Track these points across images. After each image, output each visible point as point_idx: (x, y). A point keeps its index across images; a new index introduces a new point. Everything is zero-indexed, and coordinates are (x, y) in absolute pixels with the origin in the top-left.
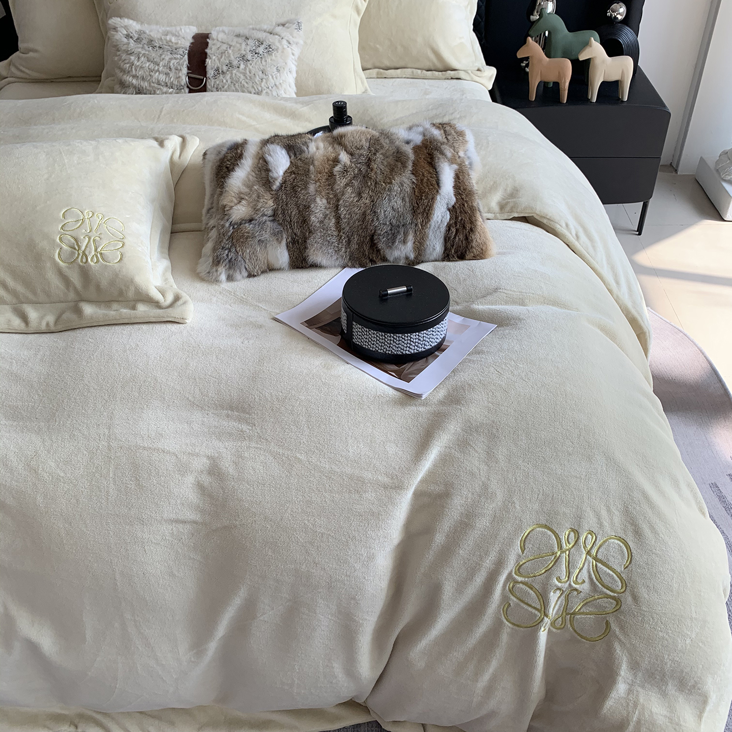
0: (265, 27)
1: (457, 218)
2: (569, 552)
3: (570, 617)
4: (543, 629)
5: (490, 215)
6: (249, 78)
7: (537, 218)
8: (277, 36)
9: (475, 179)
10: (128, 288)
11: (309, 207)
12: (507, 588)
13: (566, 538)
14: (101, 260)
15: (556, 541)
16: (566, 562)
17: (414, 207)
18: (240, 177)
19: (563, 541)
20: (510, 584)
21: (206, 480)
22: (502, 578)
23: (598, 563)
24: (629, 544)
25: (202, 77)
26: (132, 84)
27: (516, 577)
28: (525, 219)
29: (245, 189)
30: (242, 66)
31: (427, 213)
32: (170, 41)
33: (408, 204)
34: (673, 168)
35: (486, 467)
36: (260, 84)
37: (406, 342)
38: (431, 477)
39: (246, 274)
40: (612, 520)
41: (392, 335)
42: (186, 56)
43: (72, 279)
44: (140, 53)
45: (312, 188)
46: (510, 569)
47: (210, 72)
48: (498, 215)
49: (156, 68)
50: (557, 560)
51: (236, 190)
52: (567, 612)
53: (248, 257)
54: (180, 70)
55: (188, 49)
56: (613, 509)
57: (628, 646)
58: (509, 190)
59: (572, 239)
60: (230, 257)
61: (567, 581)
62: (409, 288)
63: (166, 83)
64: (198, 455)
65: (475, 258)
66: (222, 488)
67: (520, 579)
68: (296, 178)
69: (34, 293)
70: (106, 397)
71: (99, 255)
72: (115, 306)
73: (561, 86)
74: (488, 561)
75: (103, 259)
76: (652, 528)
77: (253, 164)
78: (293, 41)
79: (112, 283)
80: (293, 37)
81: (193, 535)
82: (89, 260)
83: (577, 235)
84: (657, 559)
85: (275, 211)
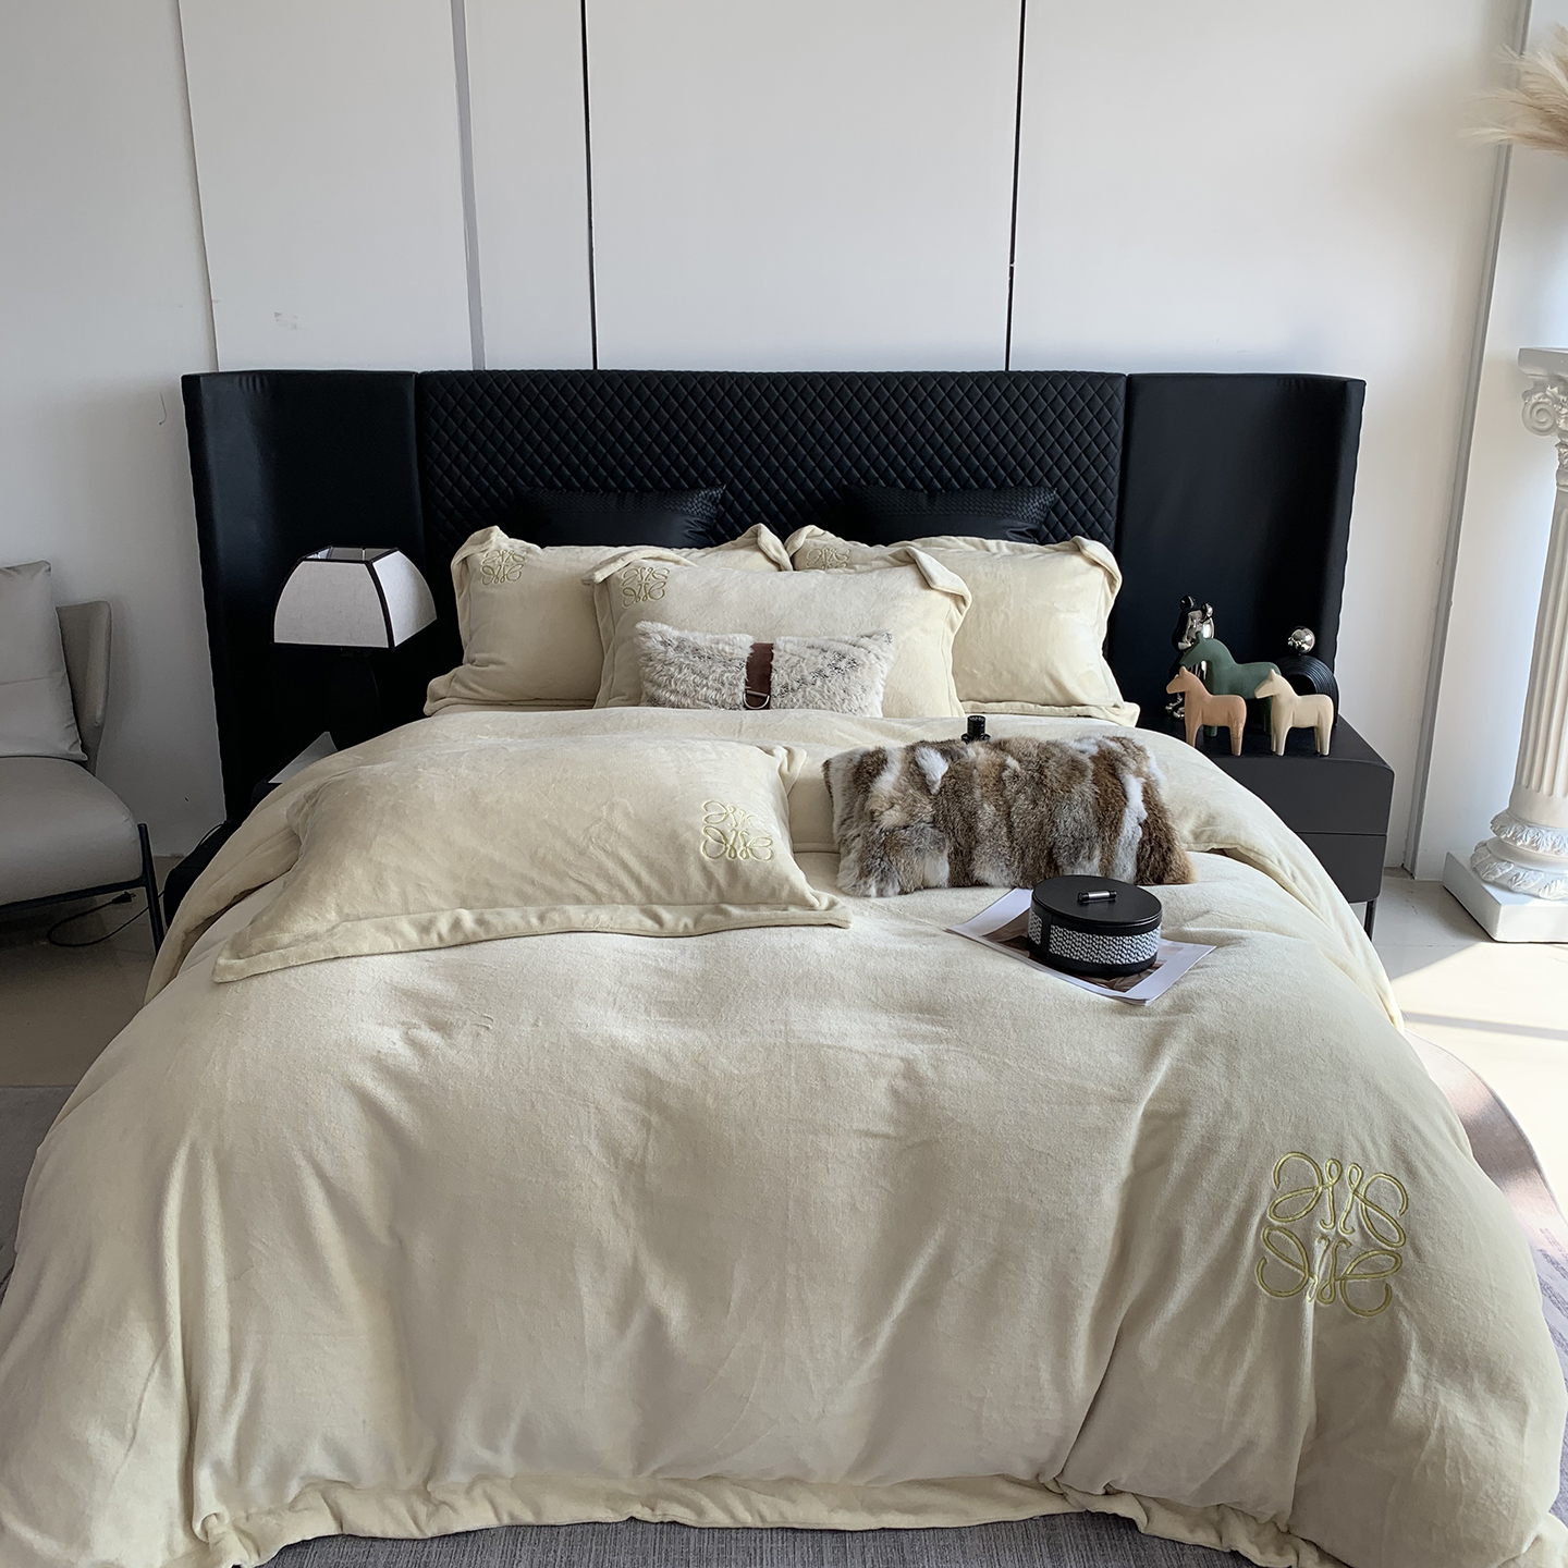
0: (846, 638)
1: (1150, 834)
2: (1333, 1189)
3: (1341, 1283)
4: (1308, 1298)
5: (1189, 845)
6: (826, 697)
7: (1242, 851)
8: (863, 649)
9: (1164, 795)
10: (782, 886)
11: (975, 813)
12: (1262, 1236)
13: (1328, 1171)
14: (751, 855)
15: (1316, 1174)
16: (1330, 1201)
17: (1099, 818)
18: (888, 782)
19: (1325, 1174)
20: (1264, 1230)
21: (901, 1084)
22: (1256, 1220)
23: (1368, 1207)
24: (1403, 1184)
25: (764, 696)
27: (1271, 1220)
28: (1222, 852)
29: (897, 794)
30: (819, 683)
31: (1116, 826)
32: (723, 650)
33: (1091, 815)
34: (1406, 871)
35: (1227, 1083)
36: (841, 705)
37: (1118, 948)
38: (1162, 1094)
39: (898, 890)
40: (1379, 1153)
41: (1101, 937)
42: (744, 669)
43: (716, 877)
44: (681, 663)
45: (977, 793)
46: (1264, 1210)
47: (776, 689)
48: (1196, 845)
49: (704, 682)
50: (1319, 1197)
51: (887, 794)
53: (902, 868)
54: (736, 685)
55: (746, 660)
56: (1380, 1142)
57: (1416, 1316)
58: (1203, 817)
59: (1288, 879)
60: (882, 868)
61: (1333, 1227)
62: (1111, 893)
63: (716, 701)
64: (890, 1056)
65: (1175, 882)
66: (921, 1094)
67: (1276, 1223)
68: (957, 783)
69: (670, 890)
70: (778, 993)
71: (748, 850)
72: (762, 908)
73: (1233, 732)
74: (1237, 1197)
75: (754, 855)
76: (1429, 1168)
77: (903, 768)
78: (882, 657)
79: (764, 881)
80: (881, 650)
81: (884, 1152)
82: (738, 855)
83: (1293, 876)
84: (1439, 1206)
85: (934, 817)
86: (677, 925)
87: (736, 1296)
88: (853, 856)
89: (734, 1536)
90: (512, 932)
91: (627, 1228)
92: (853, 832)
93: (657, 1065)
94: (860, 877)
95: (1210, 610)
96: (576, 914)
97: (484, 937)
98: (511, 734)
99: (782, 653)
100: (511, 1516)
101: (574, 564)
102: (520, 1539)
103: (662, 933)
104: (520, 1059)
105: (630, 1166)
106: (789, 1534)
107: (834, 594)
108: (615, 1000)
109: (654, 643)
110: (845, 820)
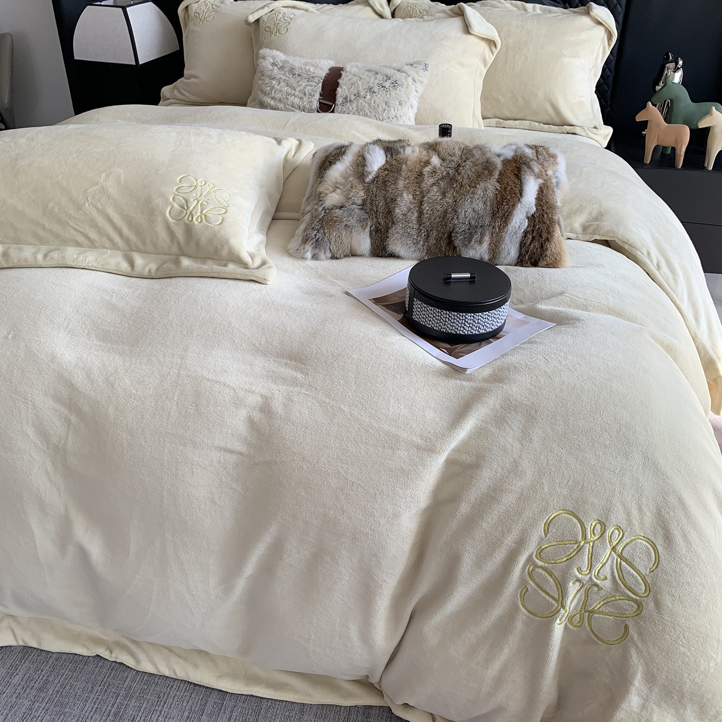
0: (395, 65)
1: (534, 226)
2: (593, 544)
3: (589, 615)
4: (558, 621)
5: (571, 235)
6: (372, 108)
7: (618, 243)
8: (404, 74)
11: (395, 200)
12: (527, 570)
13: (592, 529)
14: (204, 221)
15: (580, 530)
16: (589, 553)
17: (494, 211)
18: (339, 169)
19: (589, 532)
20: (529, 568)
21: (257, 416)
22: (522, 559)
23: (622, 561)
24: (658, 548)
25: (331, 104)
26: (270, 105)
27: (536, 560)
29: (341, 180)
30: (368, 97)
31: (506, 218)
32: (309, 70)
33: (488, 208)
35: (519, 446)
36: (382, 114)
37: (460, 321)
38: (463, 447)
39: (330, 255)
40: (642, 519)
41: (448, 313)
42: (321, 85)
43: (177, 234)
44: (281, 78)
45: (401, 184)
46: (531, 552)
47: (339, 100)
48: (580, 235)
49: (293, 93)
50: (580, 549)
51: (333, 180)
52: (585, 610)
53: (334, 239)
54: (314, 95)
55: (323, 78)
56: (645, 509)
57: (645, 654)
58: (594, 214)
59: (653, 268)
60: (317, 237)
61: (588, 574)
62: (473, 275)
63: (299, 106)
64: (253, 392)
65: (547, 266)
66: (270, 426)
67: (540, 563)
68: (388, 174)
69: (144, 243)
70: (185, 333)
71: (203, 216)
72: (210, 262)
73: (677, 151)
74: (509, 539)
75: (206, 220)
76: (685, 536)
77: (353, 160)
78: (418, 80)
80: (418, 76)
81: (237, 465)
82: (194, 219)
83: (658, 265)
84: (687, 569)
85: (364, 201)
86: (143, 269)
87: (133, 546)
90: (23, 264)
91: (59, 491)
96: (71, 254)
97: (5, 266)
99: (348, 74)
100: (24, 641)
102: (26, 657)
103: (131, 273)
105: (57, 449)
107: (400, 35)
109: (267, 64)
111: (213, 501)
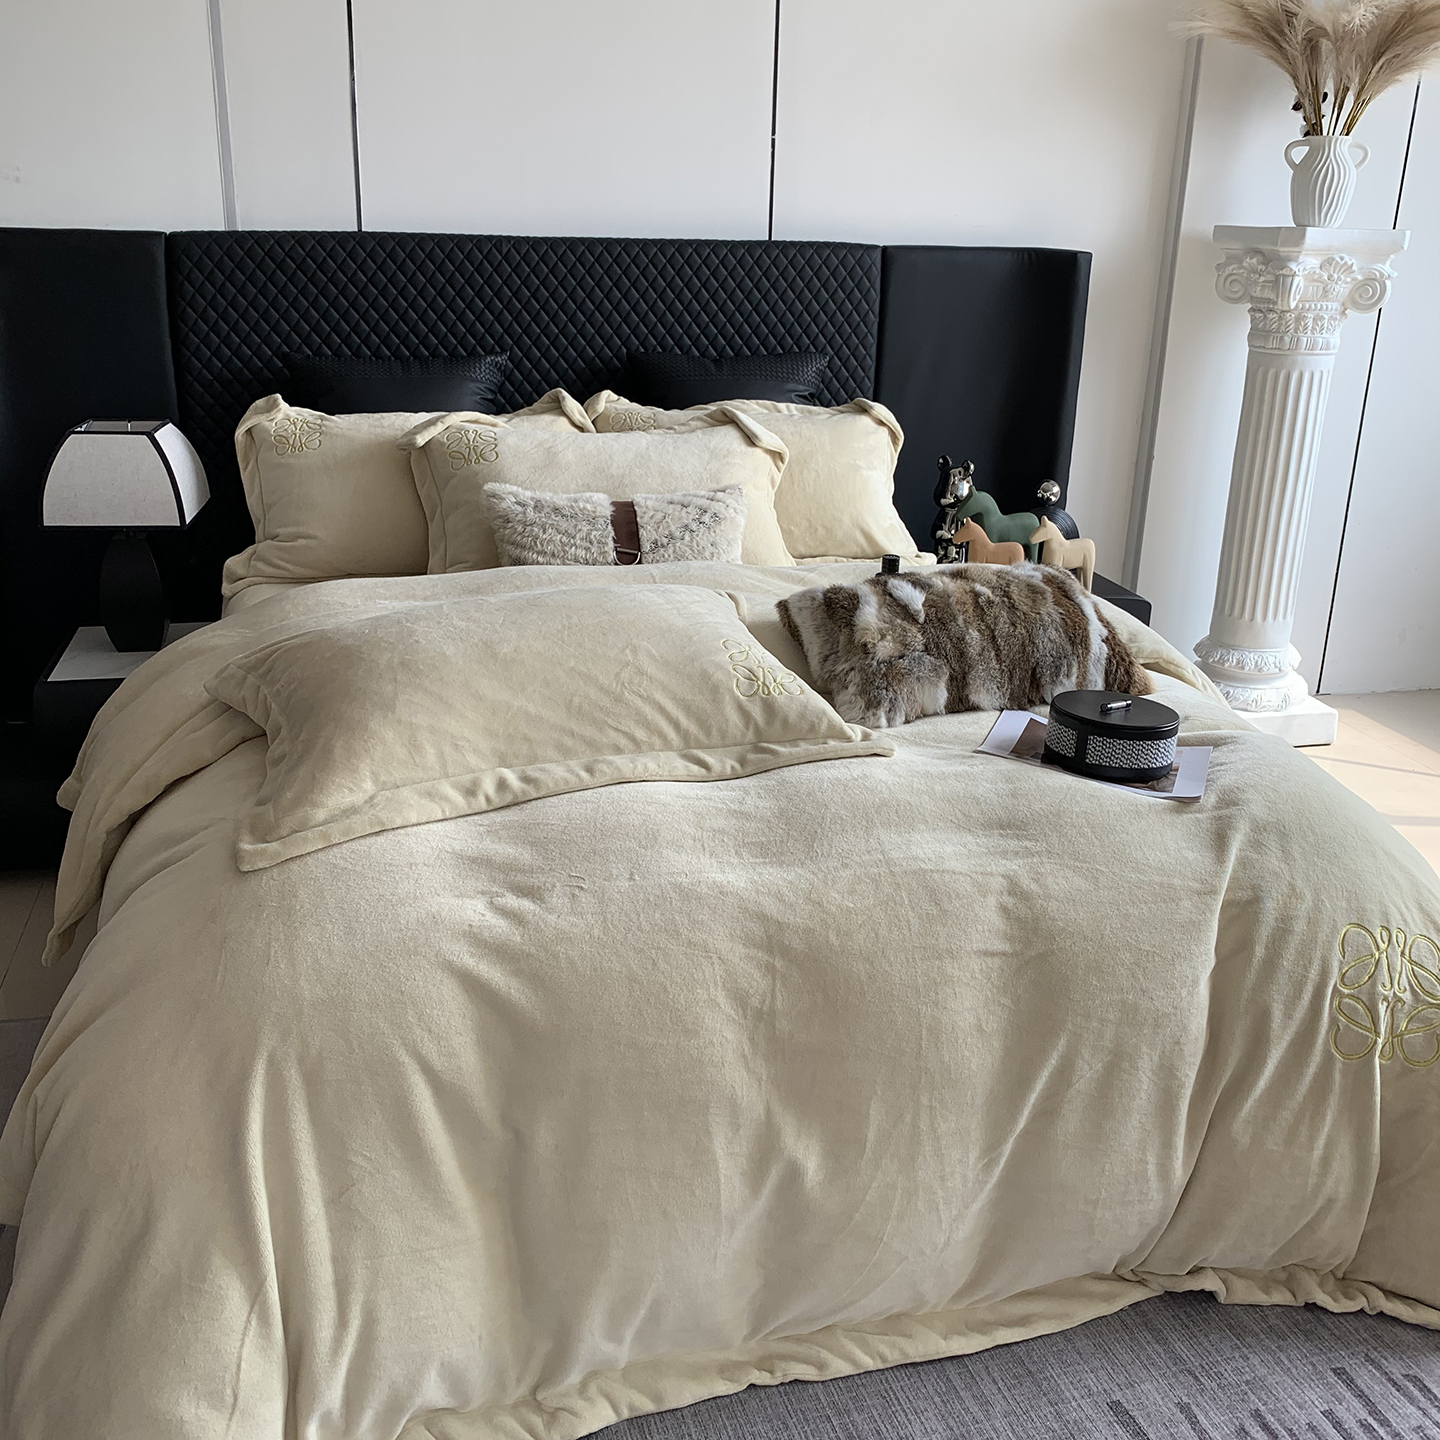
0: (702, 493)
1: (1113, 650)
2: (1386, 953)
3: (1399, 1039)
4: (1377, 1057)
8: (720, 503)
11: (963, 639)
12: (1335, 1004)
13: (1380, 937)
14: (783, 692)
15: (1371, 941)
16: (1386, 965)
17: (1070, 637)
18: (870, 613)
19: (1379, 940)
20: (1336, 999)
21: (1009, 901)
22: (1329, 991)
23: (1413, 965)
24: (1436, 943)
25: (635, 551)
27: (1342, 989)
29: (883, 625)
30: (687, 538)
31: (1086, 643)
32: (584, 508)
33: (1063, 635)
39: (904, 719)
40: (1413, 917)
42: (610, 527)
43: (753, 715)
44: (544, 523)
45: (960, 620)
46: (1335, 981)
47: (646, 546)
49: (571, 542)
50: (1378, 962)
51: (873, 626)
52: (1394, 1032)
53: (906, 697)
54: (605, 543)
55: (610, 519)
56: (1411, 907)
60: (890, 697)
61: (1390, 988)
62: (1128, 703)
63: (587, 559)
64: (991, 874)
65: (1140, 693)
66: (1030, 908)
67: (1346, 991)
69: (709, 735)
70: (864, 823)
71: (779, 687)
72: (801, 743)
74: (1312, 972)
75: (786, 691)
77: (879, 600)
78: (738, 510)
80: (737, 504)
81: (1003, 971)
82: (772, 691)
85: (926, 645)
86: (724, 767)
87: (871, 1135)
88: (852, 689)
89: (859, 1382)
90: (562, 787)
91: (759, 1081)
92: (841, 667)
93: (771, 907)
94: (868, 708)
95: (972, 467)
96: (624, 764)
97: (535, 796)
98: (414, 597)
99: (644, 509)
100: (631, 1408)
101: (379, 430)
102: (647, 1430)
103: (710, 776)
104: (627, 915)
105: (759, 1015)
106: (911, 1370)
108: (703, 846)
109: (508, 503)
110: (827, 657)
111: (980, 1029)
